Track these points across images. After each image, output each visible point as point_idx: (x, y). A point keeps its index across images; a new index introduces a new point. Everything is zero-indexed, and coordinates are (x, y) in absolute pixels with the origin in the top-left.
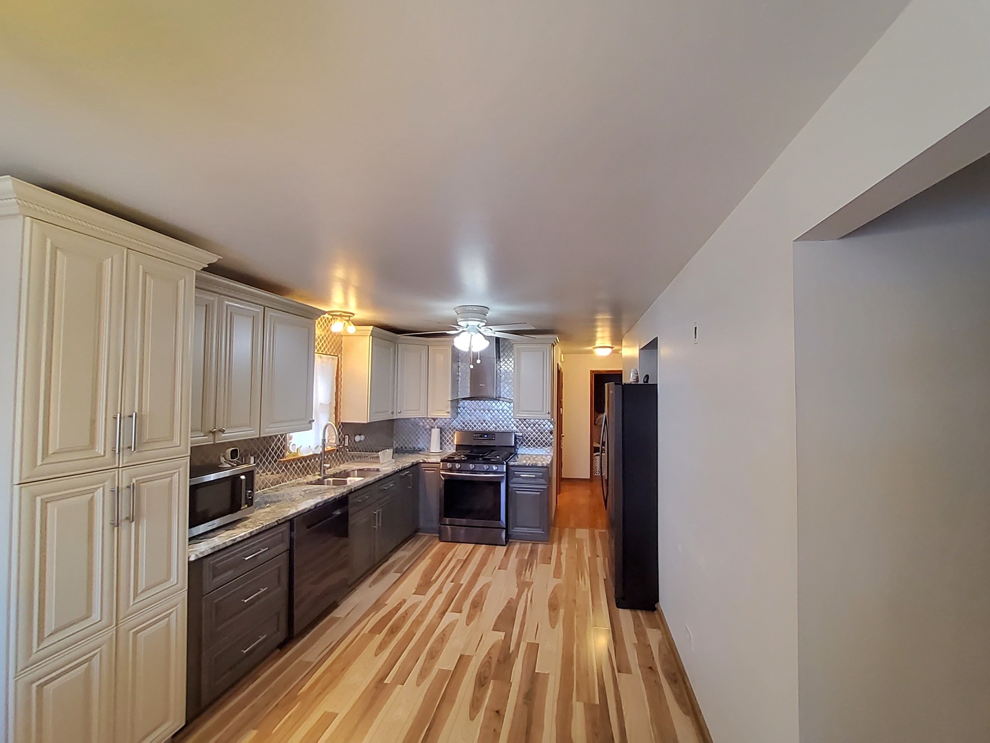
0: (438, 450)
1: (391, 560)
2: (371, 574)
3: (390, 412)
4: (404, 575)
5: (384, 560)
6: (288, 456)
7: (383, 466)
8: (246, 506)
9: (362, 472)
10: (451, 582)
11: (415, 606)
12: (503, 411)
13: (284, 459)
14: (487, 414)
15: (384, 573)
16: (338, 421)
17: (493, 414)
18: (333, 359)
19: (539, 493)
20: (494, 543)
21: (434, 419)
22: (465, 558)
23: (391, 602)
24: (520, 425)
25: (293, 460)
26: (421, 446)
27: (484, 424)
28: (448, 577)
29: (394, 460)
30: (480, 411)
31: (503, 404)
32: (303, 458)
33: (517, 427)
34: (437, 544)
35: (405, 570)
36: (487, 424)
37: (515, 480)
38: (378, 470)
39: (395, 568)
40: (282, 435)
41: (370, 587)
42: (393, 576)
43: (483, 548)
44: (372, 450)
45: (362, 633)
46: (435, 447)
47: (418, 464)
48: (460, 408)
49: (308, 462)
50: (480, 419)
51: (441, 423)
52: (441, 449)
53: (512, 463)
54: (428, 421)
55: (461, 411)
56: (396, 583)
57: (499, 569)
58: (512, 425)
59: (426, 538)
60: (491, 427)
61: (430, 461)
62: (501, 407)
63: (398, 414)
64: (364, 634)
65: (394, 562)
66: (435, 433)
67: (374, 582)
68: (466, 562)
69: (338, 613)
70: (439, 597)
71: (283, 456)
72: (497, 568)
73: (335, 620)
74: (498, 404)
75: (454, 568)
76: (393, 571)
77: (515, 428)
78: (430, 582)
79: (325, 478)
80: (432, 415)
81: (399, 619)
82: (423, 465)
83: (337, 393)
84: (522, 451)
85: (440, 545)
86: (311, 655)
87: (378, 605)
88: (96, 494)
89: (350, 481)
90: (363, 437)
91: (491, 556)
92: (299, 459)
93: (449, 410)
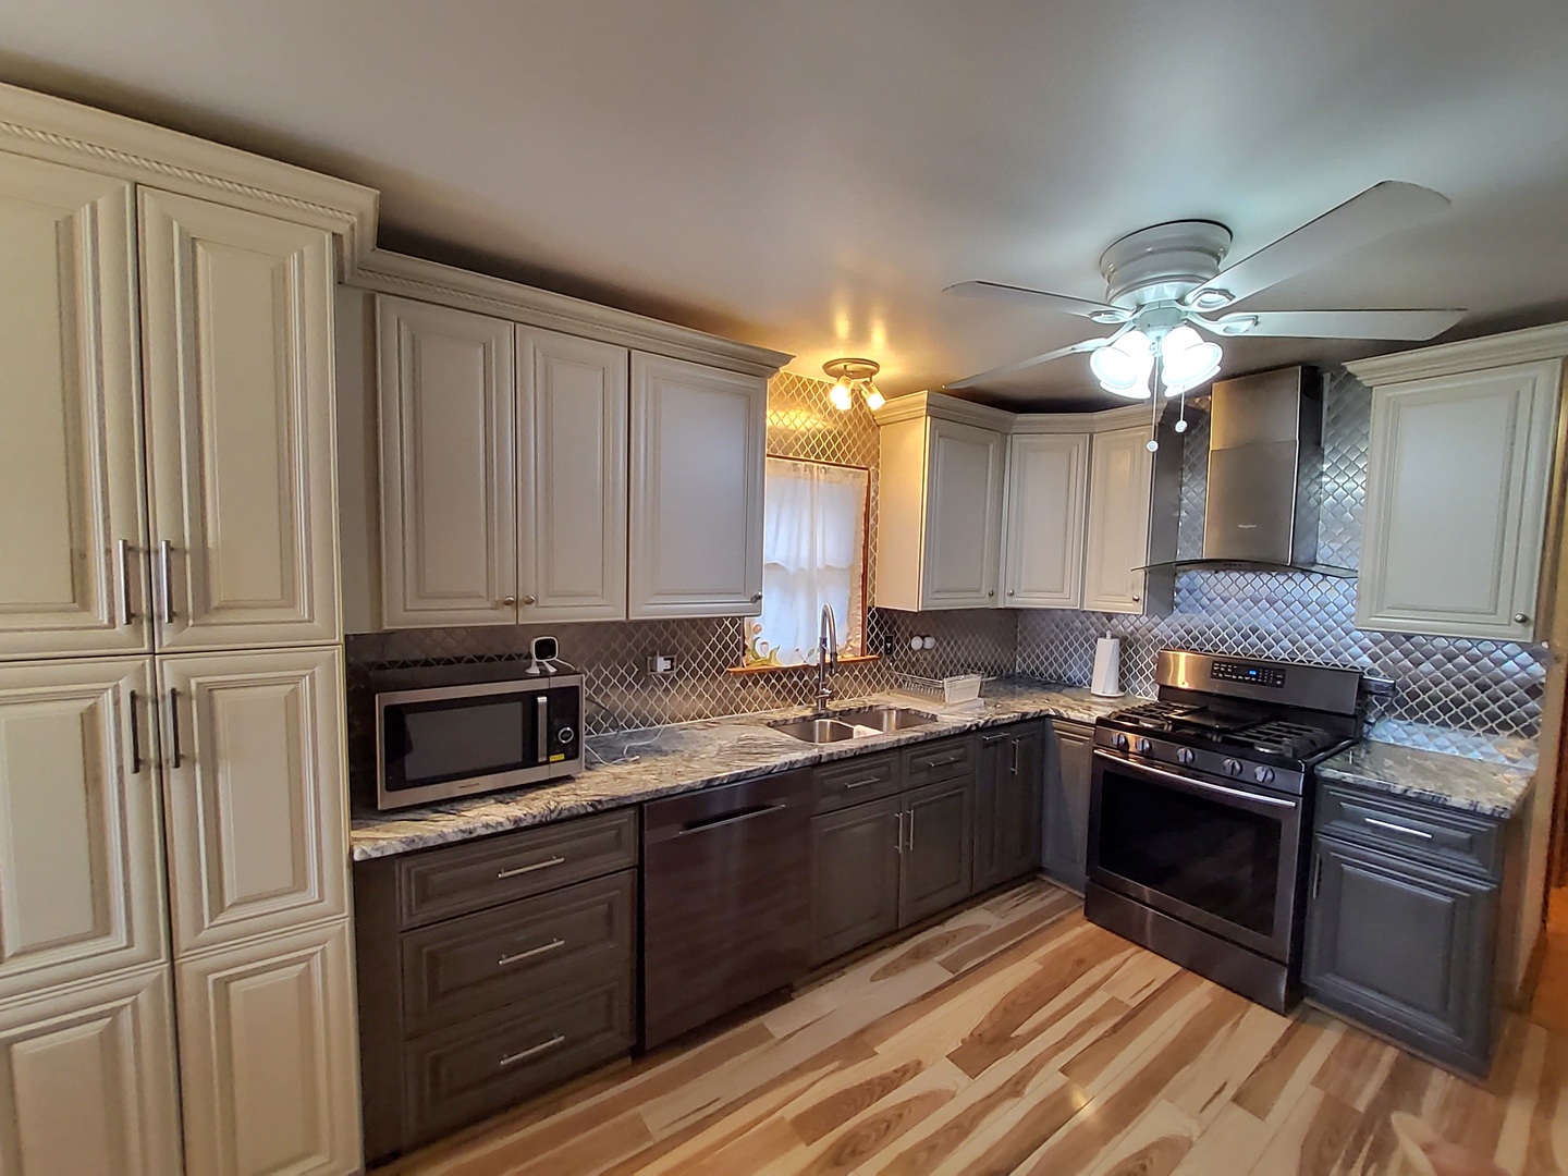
0: (1112, 690)
1: (951, 926)
2: (894, 945)
3: (985, 592)
4: (960, 978)
5: (935, 920)
6: (749, 663)
7: (949, 710)
8: (562, 757)
9: (907, 718)
10: (1063, 1070)
11: (934, 1099)
12: (1323, 606)
13: (739, 669)
14: (1264, 611)
15: (919, 955)
16: (868, 604)
17: (1288, 613)
18: (856, 476)
19: (1448, 900)
20: (1249, 990)
21: (1110, 616)
22: (1134, 1003)
23: (888, 1054)
24: (1387, 652)
25: (761, 673)
26: (1075, 673)
27: (1253, 639)
28: (1060, 1046)
29: (982, 701)
30: (1241, 601)
31: (1324, 586)
32: (785, 671)
33: (1375, 658)
34: (1078, 924)
35: (965, 969)
36: (1261, 639)
37: (1338, 826)
38: (934, 718)
39: (943, 957)
40: (733, 621)
41: (872, 980)
42: (931, 973)
43: (1201, 993)
44: (934, 672)
45: (777, 1114)
46: (1104, 679)
47: (1042, 718)
48: (1178, 591)
49: (795, 679)
50: (1239, 622)
51: (1125, 628)
52: (1122, 688)
53: (1329, 773)
54: (1094, 619)
55: (1184, 600)
56: (930, 998)
57: (1236, 1100)
58: (1356, 650)
59: (1059, 895)
60: (1277, 648)
61: (1073, 715)
62: (1315, 594)
63: (1008, 598)
64: (782, 1118)
65: (954, 935)
66: (1106, 650)
67: (887, 972)
68: (1131, 1020)
69: (778, 1021)
70: (1008, 1104)
71: (738, 662)
72: (1230, 1092)
73: (763, 1035)
74: (1307, 584)
75: (1091, 1021)
76: (938, 959)
77: (1365, 659)
78: (1007, 1039)
79: (819, 716)
80: (1094, 604)
81: (872, 1124)
82: (1056, 723)
83: (865, 547)
84: (1387, 731)
85: (1080, 931)
86: (659, 1116)
87: (857, 1045)
88: (100, 699)
89: (859, 733)
90: (929, 643)
91: (1224, 1030)
92: (773, 672)
93: (1140, 594)
